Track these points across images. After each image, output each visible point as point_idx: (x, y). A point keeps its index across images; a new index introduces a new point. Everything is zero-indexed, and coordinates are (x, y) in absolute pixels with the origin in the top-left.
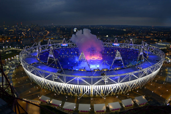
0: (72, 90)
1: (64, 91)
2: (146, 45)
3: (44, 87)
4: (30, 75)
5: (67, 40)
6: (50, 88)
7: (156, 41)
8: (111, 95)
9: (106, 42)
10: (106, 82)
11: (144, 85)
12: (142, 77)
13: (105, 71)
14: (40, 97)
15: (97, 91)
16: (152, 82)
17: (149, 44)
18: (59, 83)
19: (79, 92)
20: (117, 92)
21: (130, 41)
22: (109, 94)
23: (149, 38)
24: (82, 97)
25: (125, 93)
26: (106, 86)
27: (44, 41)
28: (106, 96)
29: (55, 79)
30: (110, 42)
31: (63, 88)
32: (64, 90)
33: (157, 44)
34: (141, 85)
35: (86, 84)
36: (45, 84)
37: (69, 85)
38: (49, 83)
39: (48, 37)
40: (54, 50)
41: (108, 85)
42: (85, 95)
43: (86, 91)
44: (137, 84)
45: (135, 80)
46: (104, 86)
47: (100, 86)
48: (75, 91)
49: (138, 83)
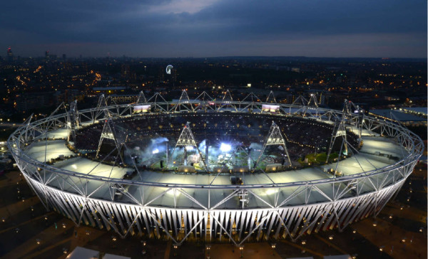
0: (160, 223)
1: (139, 227)
2: (357, 112)
3: (84, 222)
4: (45, 192)
5: (148, 96)
6: (102, 221)
7: (392, 102)
8: (258, 239)
9: (245, 101)
10: (243, 200)
11: (350, 222)
12: (342, 198)
13: (242, 173)
14: (69, 252)
15: (221, 225)
16: (375, 217)
17: (367, 109)
18: (128, 206)
19: (176, 229)
20: (274, 233)
21: (308, 98)
22: (252, 234)
23: (369, 92)
24: (185, 241)
25: (294, 238)
26: (244, 212)
27: (86, 98)
28: (244, 242)
29: (116, 196)
30: (255, 100)
31: (136, 218)
32: (138, 224)
33: (393, 112)
34: (341, 221)
35: (194, 206)
36: (87, 212)
37: (153, 209)
38: (98, 207)
39: (98, 88)
40: (114, 121)
41: (250, 211)
42: (192, 238)
43: (193, 225)
44: (329, 215)
45: (323, 205)
46: (239, 212)
47: (228, 212)
48: (166, 227)
49: (333, 215)
